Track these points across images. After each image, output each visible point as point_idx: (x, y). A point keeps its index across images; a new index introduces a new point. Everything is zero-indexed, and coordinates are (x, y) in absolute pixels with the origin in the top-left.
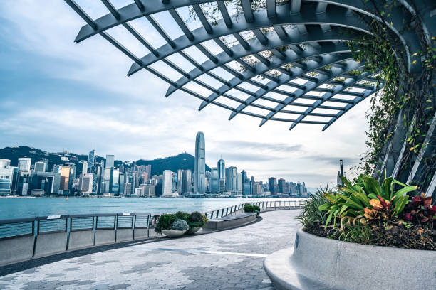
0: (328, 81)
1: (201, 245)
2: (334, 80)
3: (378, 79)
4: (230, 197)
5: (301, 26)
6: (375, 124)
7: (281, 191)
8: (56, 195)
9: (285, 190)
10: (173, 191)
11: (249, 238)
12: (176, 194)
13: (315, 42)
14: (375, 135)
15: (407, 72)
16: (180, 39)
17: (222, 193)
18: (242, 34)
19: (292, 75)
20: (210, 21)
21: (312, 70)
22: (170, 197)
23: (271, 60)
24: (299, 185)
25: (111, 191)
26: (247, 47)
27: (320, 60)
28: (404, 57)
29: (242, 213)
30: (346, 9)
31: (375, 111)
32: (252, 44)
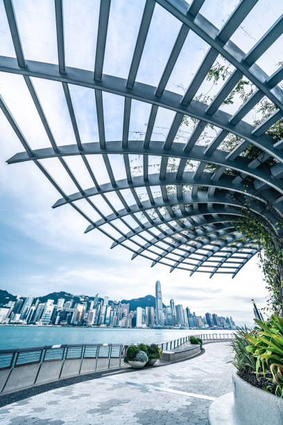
0: (226, 245)
1: (156, 380)
2: (229, 245)
3: (258, 243)
4: (181, 329)
5: (201, 216)
6: (268, 273)
7: (216, 324)
8: (74, 325)
9: (219, 323)
10: (143, 323)
11: (195, 373)
12: (145, 326)
13: (211, 224)
14: (271, 280)
15: (276, 235)
16: (138, 228)
17: (174, 325)
18: (169, 223)
19: (203, 244)
20: (152, 218)
21: (214, 239)
22: (141, 328)
23: (188, 236)
24: (228, 319)
25: (105, 323)
26: (174, 230)
27: (218, 234)
28: (269, 226)
29: (189, 345)
30: (224, 205)
31: (264, 263)
32: (176, 228)
